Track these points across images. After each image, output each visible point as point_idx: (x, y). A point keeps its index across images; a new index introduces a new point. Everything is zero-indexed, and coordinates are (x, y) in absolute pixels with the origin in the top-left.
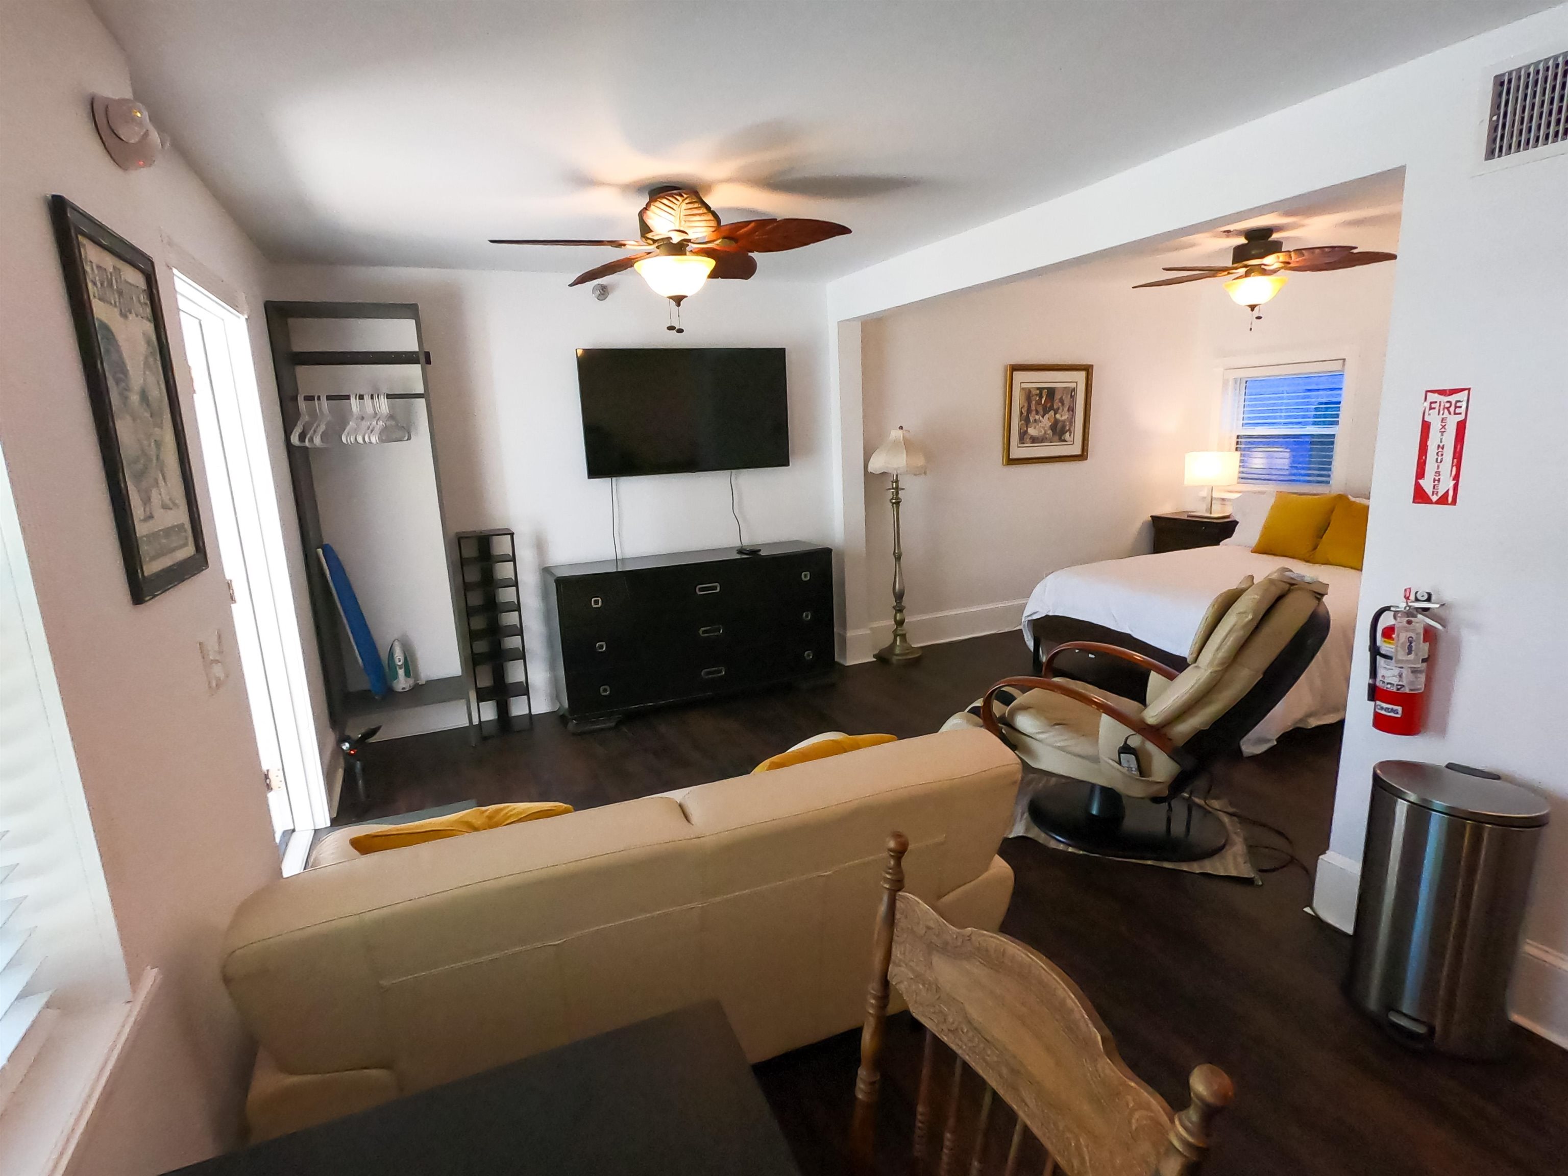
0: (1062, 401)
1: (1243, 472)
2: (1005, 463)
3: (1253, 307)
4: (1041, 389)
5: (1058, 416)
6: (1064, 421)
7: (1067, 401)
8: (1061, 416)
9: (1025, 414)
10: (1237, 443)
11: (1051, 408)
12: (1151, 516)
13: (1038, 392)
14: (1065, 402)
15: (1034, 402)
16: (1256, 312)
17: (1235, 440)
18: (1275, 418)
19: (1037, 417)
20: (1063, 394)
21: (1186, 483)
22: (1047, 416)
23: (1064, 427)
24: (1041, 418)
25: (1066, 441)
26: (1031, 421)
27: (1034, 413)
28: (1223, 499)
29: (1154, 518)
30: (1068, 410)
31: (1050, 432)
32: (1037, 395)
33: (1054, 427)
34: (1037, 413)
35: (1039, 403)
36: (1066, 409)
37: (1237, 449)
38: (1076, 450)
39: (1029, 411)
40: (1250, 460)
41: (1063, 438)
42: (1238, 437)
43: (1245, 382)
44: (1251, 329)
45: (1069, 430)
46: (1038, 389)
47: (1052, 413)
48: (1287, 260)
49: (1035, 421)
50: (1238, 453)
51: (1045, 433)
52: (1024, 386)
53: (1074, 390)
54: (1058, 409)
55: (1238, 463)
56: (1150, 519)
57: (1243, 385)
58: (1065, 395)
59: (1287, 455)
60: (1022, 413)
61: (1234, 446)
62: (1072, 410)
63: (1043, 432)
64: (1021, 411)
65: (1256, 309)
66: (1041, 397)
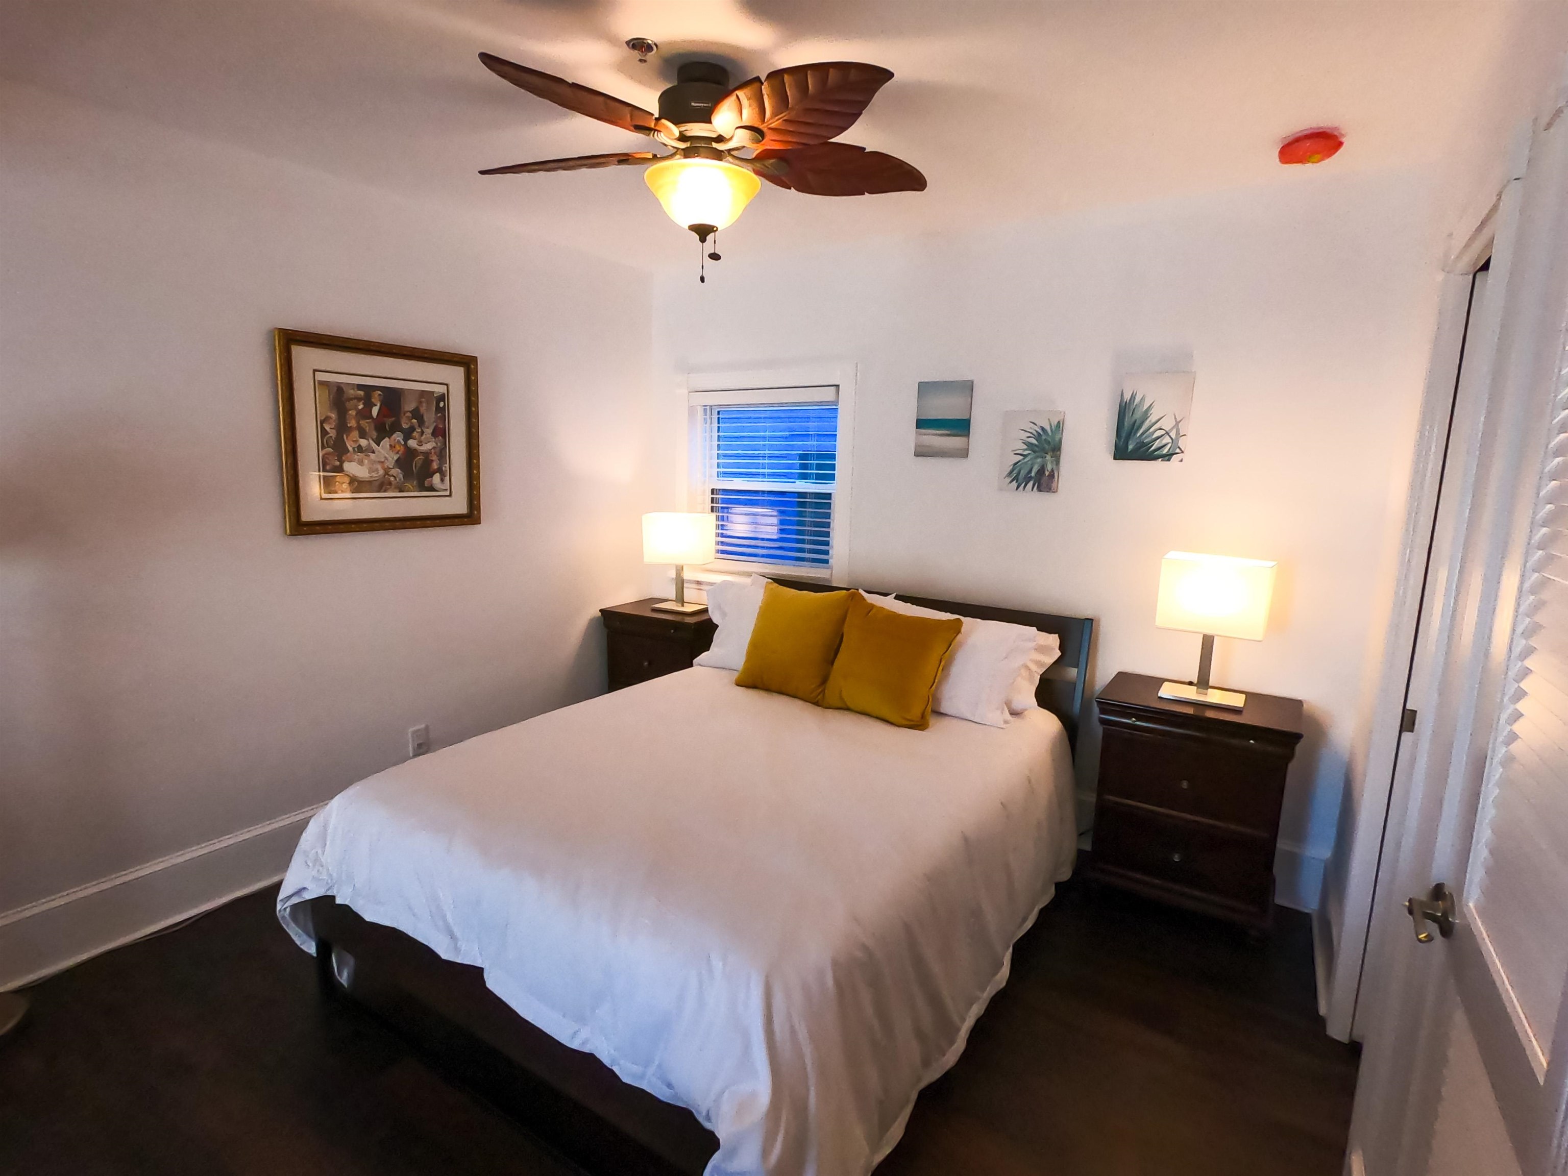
0: (417, 414)
1: (723, 543)
2: (288, 531)
3: (703, 231)
4: (368, 389)
5: (412, 443)
6: (427, 454)
7: (430, 417)
8: (420, 443)
9: (333, 434)
10: (712, 500)
11: (396, 427)
12: (601, 611)
13: (361, 393)
14: (425, 418)
15: (353, 413)
16: (709, 247)
17: (709, 496)
18: (757, 466)
19: (363, 442)
20: (421, 402)
21: (647, 559)
22: (386, 442)
23: (427, 462)
24: (374, 445)
25: (434, 490)
26: (350, 449)
27: (355, 434)
28: (699, 583)
29: (608, 615)
30: (434, 434)
31: (397, 472)
32: (359, 399)
33: (407, 460)
34: (363, 435)
35: (365, 414)
36: (428, 431)
37: (712, 509)
38: (458, 505)
39: (342, 428)
40: (730, 526)
41: (426, 484)
42: (713, 491)
43: (717, 413)
44: (702, 279)
45: (440, 470)
46: (360, 387)
47: (398, 436)
48: (757, 124)
49: (360, 449)
50: (714, 515)
51: (387, 473)
52: (321, 377)
53: (442, 398)
54: (412, 429)
55: (713, 531)
56: (600, 614)
57: (715, 416)
58: (424, 405)
59: (775, 521)
60: (324, 432)
61: (709, 505)
62: (441, 433)
63: (381, 472)
64: (323, 429)
65: (710, 237)
66: (369, 405)
